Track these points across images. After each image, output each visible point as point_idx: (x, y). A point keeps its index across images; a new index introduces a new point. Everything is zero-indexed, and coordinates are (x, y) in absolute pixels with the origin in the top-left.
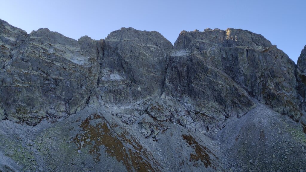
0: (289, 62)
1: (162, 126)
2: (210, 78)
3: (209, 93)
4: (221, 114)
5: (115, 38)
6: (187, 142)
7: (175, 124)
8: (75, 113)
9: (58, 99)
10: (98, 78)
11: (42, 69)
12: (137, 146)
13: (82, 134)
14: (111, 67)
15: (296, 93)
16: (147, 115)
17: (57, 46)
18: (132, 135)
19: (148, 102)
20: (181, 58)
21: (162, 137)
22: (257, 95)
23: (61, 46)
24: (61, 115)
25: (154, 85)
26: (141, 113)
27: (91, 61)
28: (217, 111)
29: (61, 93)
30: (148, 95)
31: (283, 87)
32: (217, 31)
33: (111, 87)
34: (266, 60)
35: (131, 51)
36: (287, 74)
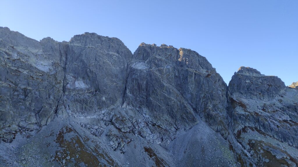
0: (223, 85)
1: (127, 138)
2: (165, 94)
3: (163, 108)
4: (172, 127)
5: (79, 43)
6: (148, 154)
7: (136, 135)
8: (46, 125)
9: (27, 111)
10: (63, 85)
11: (11, 80)
12: (109, 161)
13: (61, 151)
14: (75, 74)
15: (226, 113)
16: (112, 125)
17: (20, 49)
18: (103, 148)
19: (112, 112)
20: (142, 72)
21: (127, 149)
22: (199, 112)
23: (24, 49)
24: (33, 128)
25: (116, 95)
26: (107, 124)
27: (56, 66)
28: (169, 124)
29: (30, 104)
30: (112, 104)
31: (218, 108)
32: (172, 49)
33: (77, 96)
34: (208, 84)
35: (96, 60)
36: (221, 96)
